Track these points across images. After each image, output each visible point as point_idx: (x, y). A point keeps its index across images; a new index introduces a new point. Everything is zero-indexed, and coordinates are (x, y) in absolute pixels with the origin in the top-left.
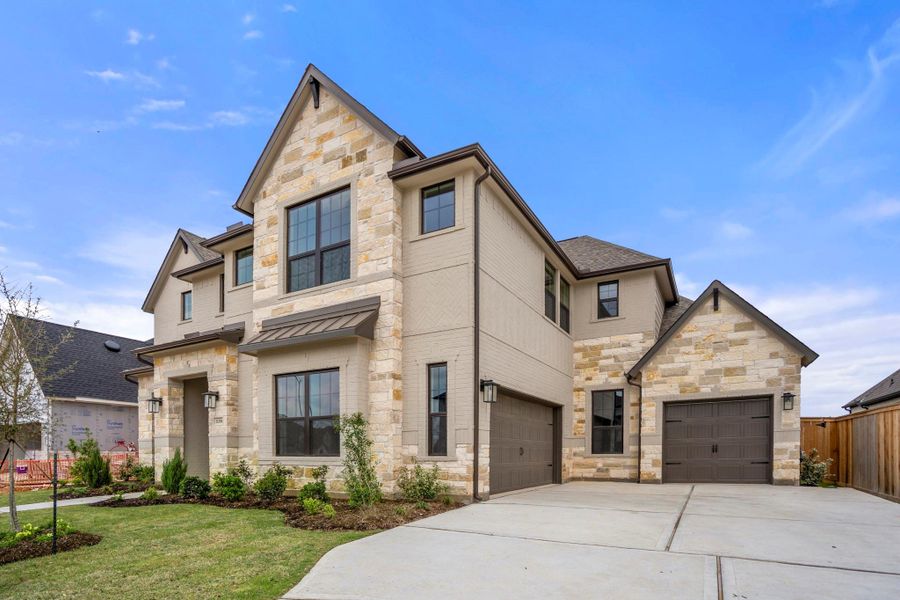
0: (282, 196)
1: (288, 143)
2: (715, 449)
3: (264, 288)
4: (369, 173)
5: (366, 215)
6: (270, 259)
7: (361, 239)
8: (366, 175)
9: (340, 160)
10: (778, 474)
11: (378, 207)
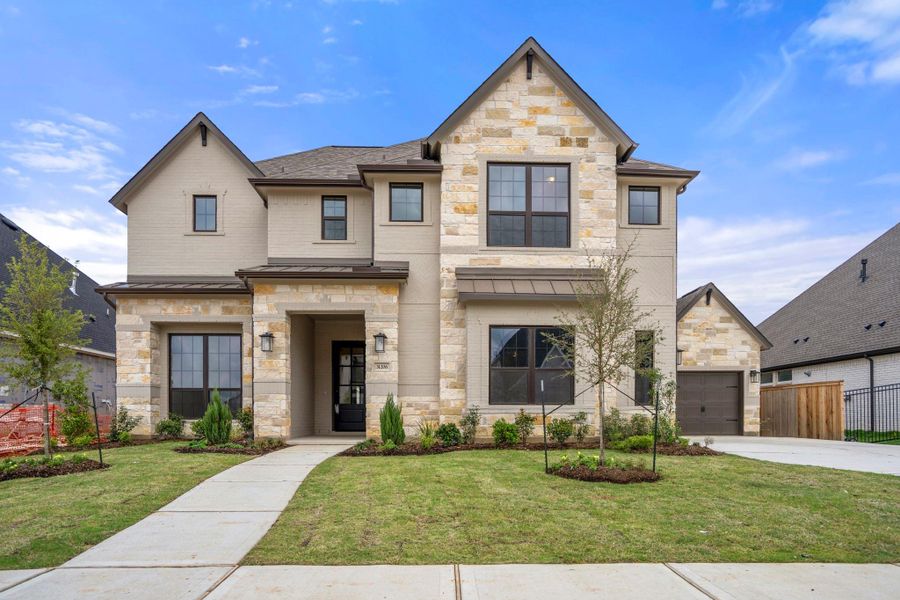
0: (482, 149)
1: (491, 98)
2: (703, 410)
3: (457, 234)
4: (591, 160)
5: (588, 195)
6: (467, 208)
7: (582, 216)
8: (588, 161)
9: (559, 138)
10: (747, 428)
11: (599, 193)
